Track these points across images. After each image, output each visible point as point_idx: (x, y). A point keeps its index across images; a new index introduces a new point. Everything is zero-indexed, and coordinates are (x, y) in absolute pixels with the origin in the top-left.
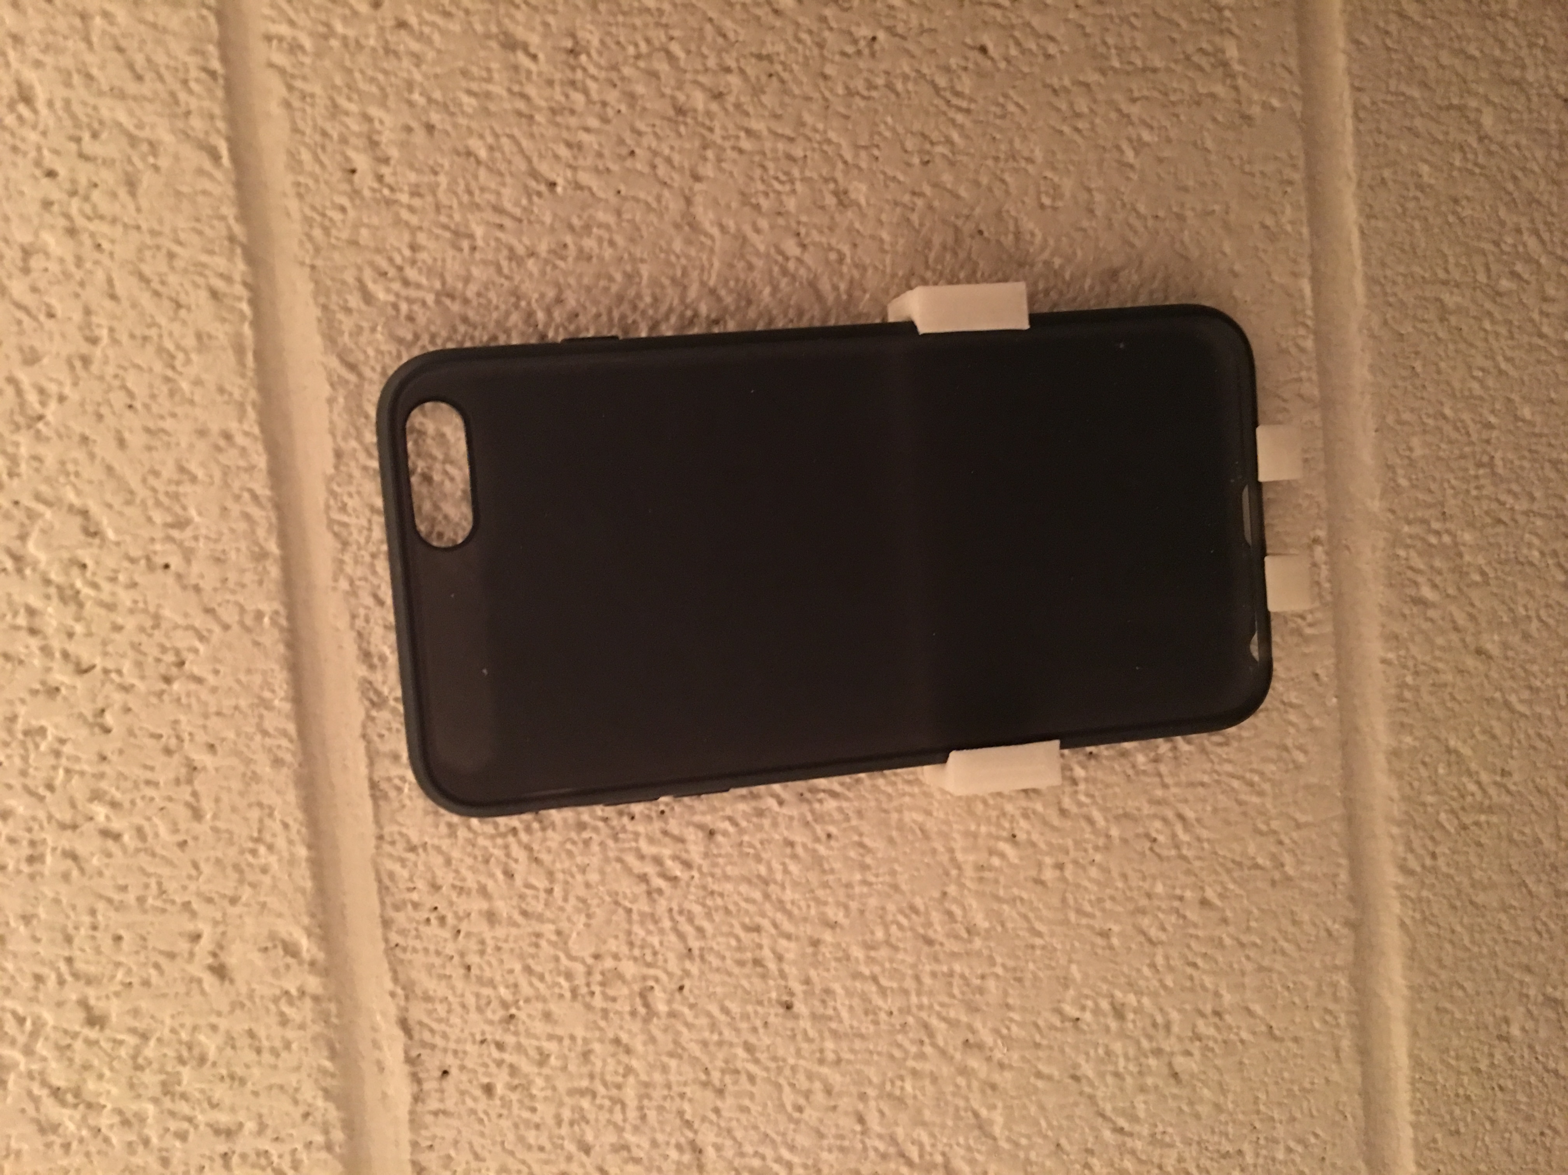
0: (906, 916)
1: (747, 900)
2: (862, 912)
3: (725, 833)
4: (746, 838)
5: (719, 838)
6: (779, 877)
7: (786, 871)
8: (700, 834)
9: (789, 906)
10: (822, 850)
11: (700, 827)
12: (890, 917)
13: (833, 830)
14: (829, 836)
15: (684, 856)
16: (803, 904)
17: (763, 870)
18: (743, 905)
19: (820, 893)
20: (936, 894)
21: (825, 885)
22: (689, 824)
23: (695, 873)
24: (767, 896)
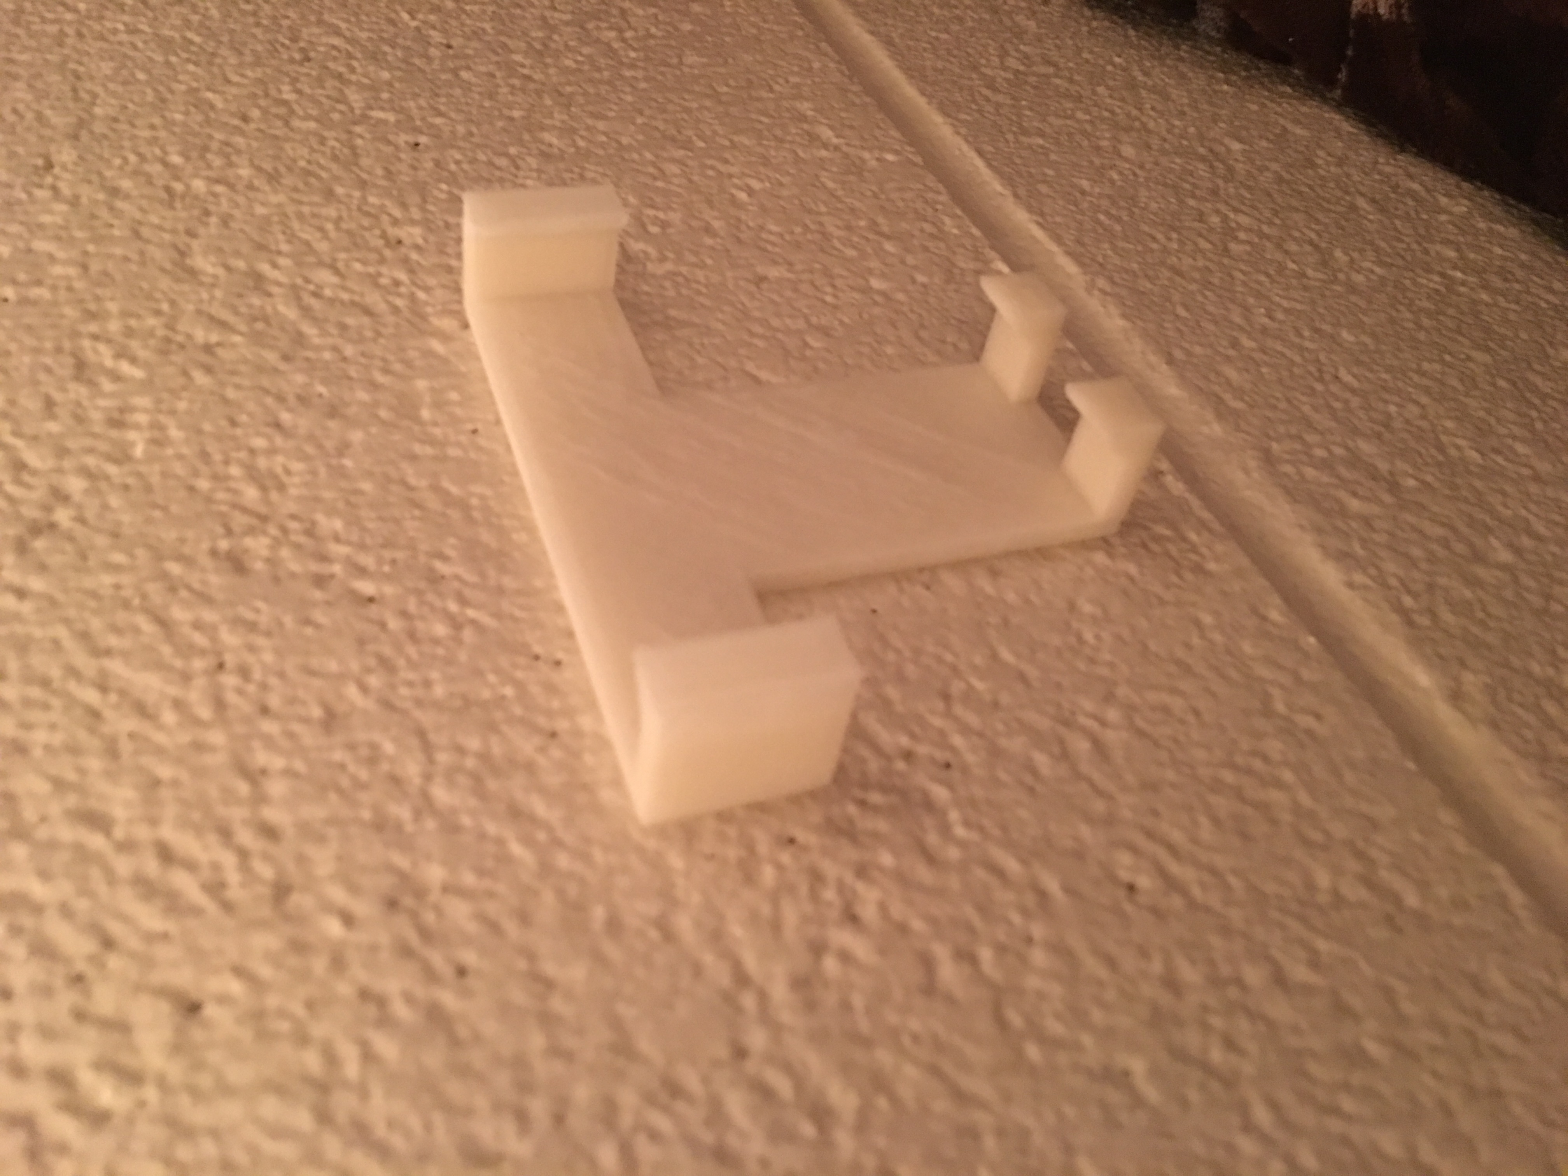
0: (666, 1109)
1: (278, 1132)
2: (559, 1119)
3: (223, 999)
4: (272, 1001)
5: (210, 1011)
6: (352, 1069)
7: (368, 1056)
8: (165, 1007)
9: (380, 1131)
10: (448, 999)
11: (164, 992)
12: (626, 1120)
13: (469, 957)
14: (462, 972)
15: (126, 1059)
16: (415, 1123)
17: (312, 1061)
18: (270, 1147)
19: (455, 1090)
20: (722, 1052)
21: (463, 1071)
22: (139, 988)
23: (151, 1094)
24: (324, 1117)
